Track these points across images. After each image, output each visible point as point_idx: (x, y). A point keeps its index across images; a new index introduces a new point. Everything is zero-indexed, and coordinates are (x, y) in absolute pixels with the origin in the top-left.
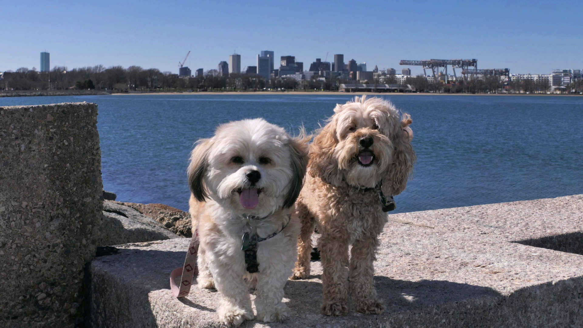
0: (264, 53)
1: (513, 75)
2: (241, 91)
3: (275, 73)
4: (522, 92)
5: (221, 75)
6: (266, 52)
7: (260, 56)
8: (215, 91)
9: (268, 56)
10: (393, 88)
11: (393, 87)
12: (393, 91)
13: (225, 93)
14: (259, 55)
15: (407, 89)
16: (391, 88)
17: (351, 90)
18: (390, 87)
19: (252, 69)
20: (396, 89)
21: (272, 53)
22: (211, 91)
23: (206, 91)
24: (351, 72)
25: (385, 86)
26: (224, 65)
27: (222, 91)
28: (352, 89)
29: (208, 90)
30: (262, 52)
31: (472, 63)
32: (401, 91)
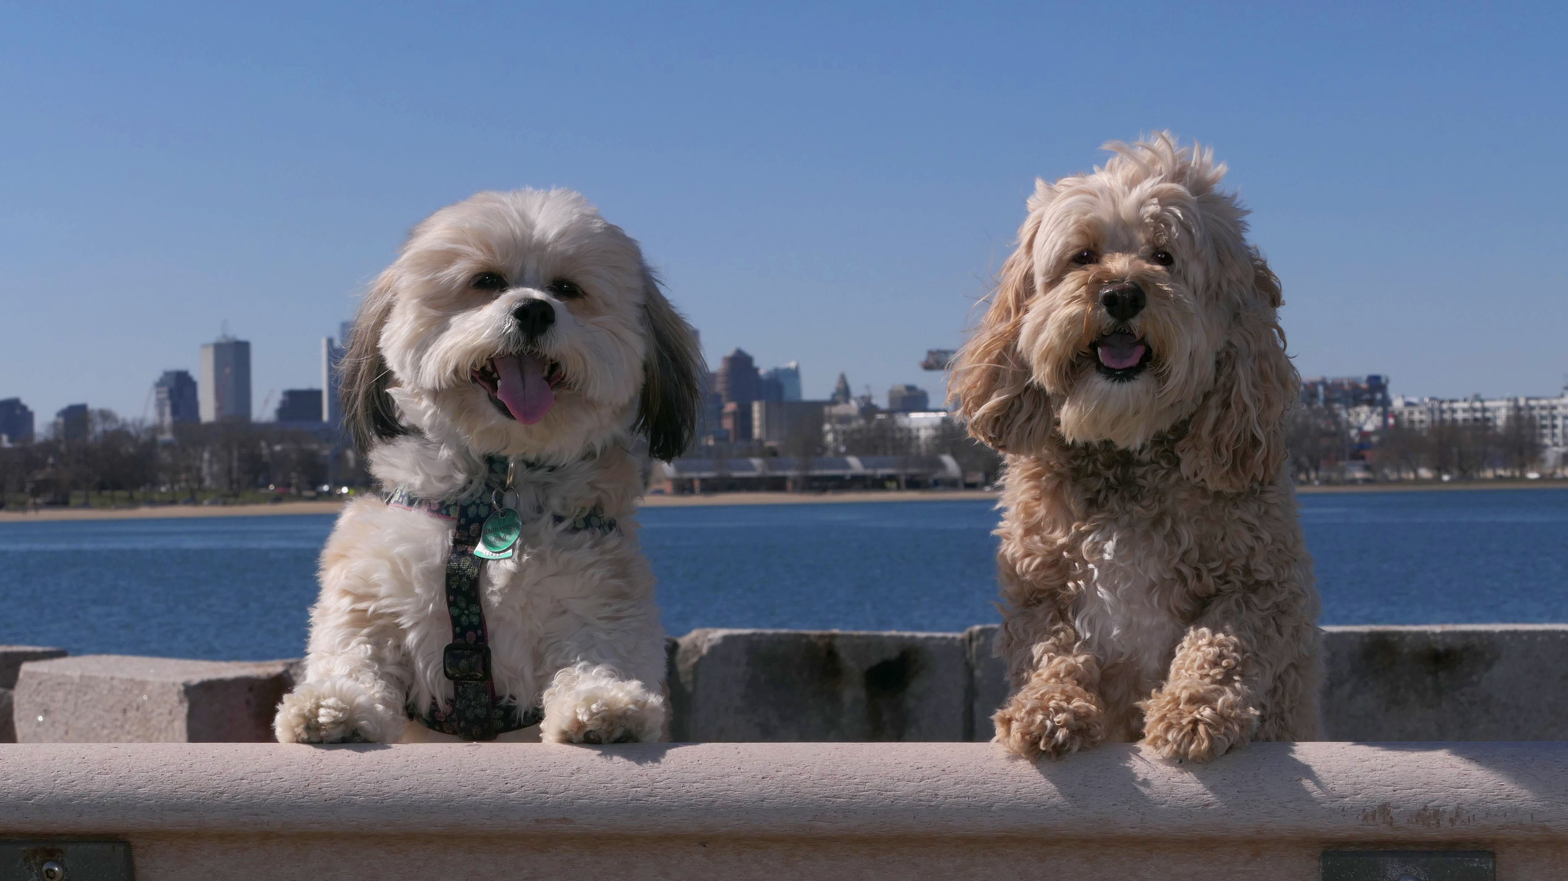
1: (1409, 404)
2: (214, 503)
4: (1425, 473)
8: (103, 506)
10: (881, 472)
11: (883, 466)
12: (878, 484)
13: (145, 512)
14: (330, 341)
15: (939, 475)
16: (869, 472)
17: (697, 484)
18: (866, 466)
19: (300, 403)
20: (891, 478)
22: (86, 505)
23: (62, 502)
24: (730, 407)
25: (847, 466)
26: (180, 387)
27: (133, 503)
28: (703, 481)
29: (73, 501)
32: (913, 484)
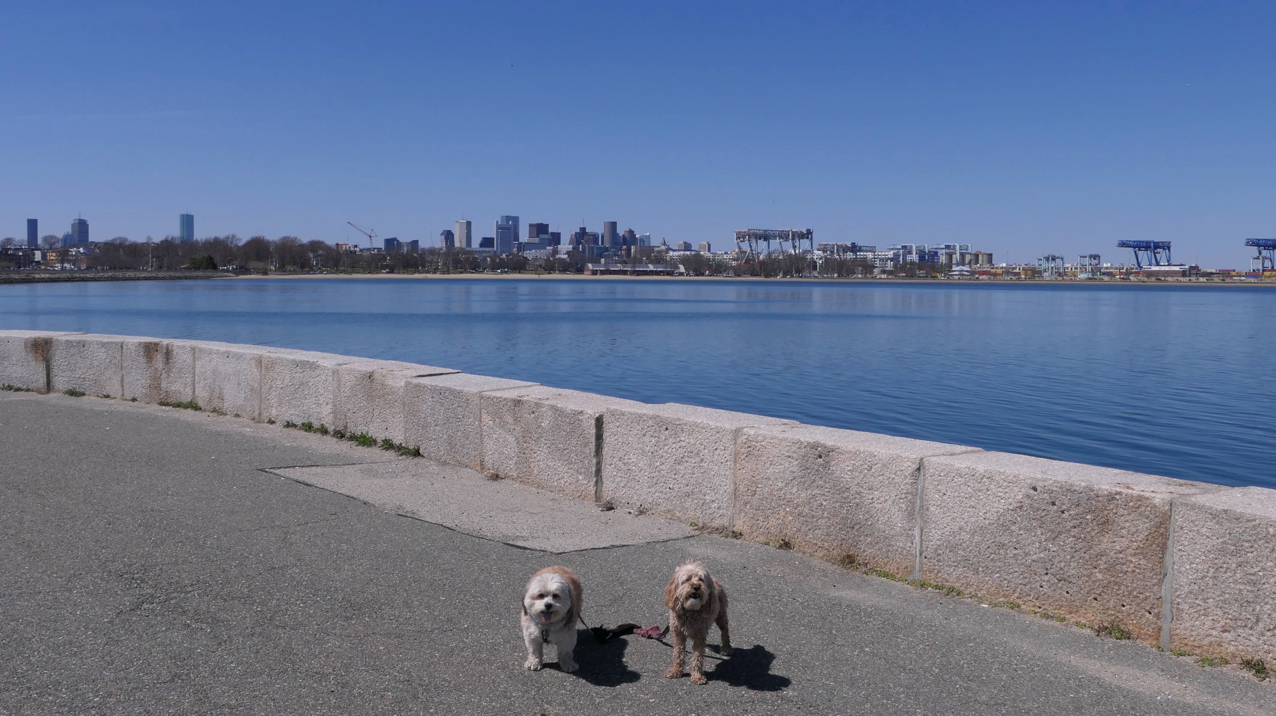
0: (505, 219)
3: (518, 248)
5: (444, 249)
6: (508, 218)
7: (499, 223)
9: (510, 223)
10: (658, 270)
11: (659, 268)
12: (658, 273)
14: (497, 222)
15: (677, 271)
16: (655, 270)
17: (599, 272)
18: (654, 268)
19: (487, 242)
20: (661, 272)
21: (516, 220)
24: (624, 247)
25: (648, 267)
26: (449, 236)
30: (502, 217)
31: (805, 234)
32: (669, 274)
